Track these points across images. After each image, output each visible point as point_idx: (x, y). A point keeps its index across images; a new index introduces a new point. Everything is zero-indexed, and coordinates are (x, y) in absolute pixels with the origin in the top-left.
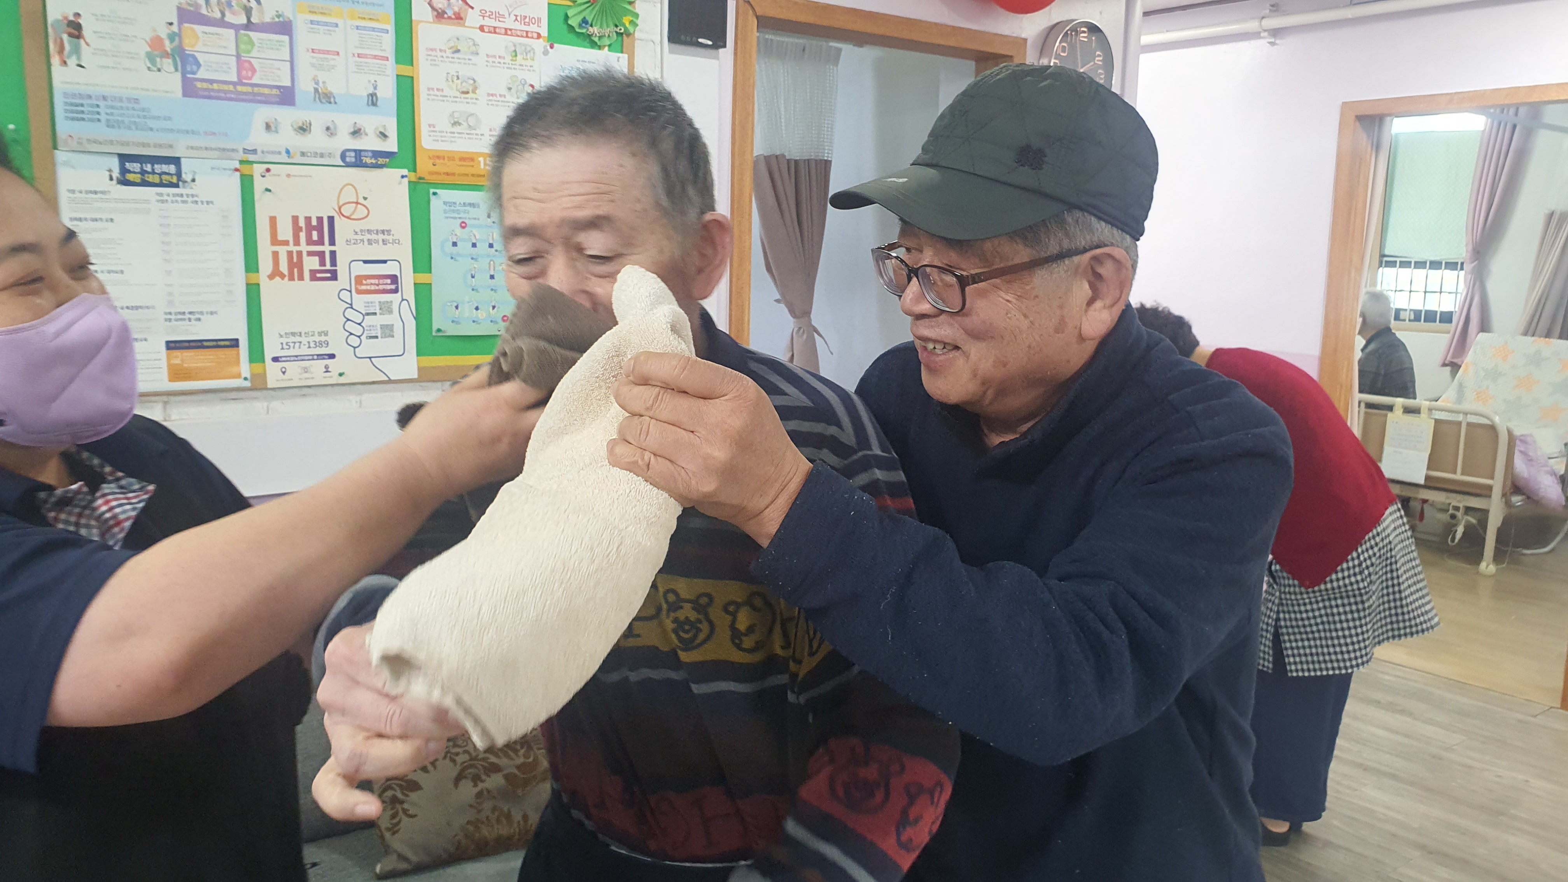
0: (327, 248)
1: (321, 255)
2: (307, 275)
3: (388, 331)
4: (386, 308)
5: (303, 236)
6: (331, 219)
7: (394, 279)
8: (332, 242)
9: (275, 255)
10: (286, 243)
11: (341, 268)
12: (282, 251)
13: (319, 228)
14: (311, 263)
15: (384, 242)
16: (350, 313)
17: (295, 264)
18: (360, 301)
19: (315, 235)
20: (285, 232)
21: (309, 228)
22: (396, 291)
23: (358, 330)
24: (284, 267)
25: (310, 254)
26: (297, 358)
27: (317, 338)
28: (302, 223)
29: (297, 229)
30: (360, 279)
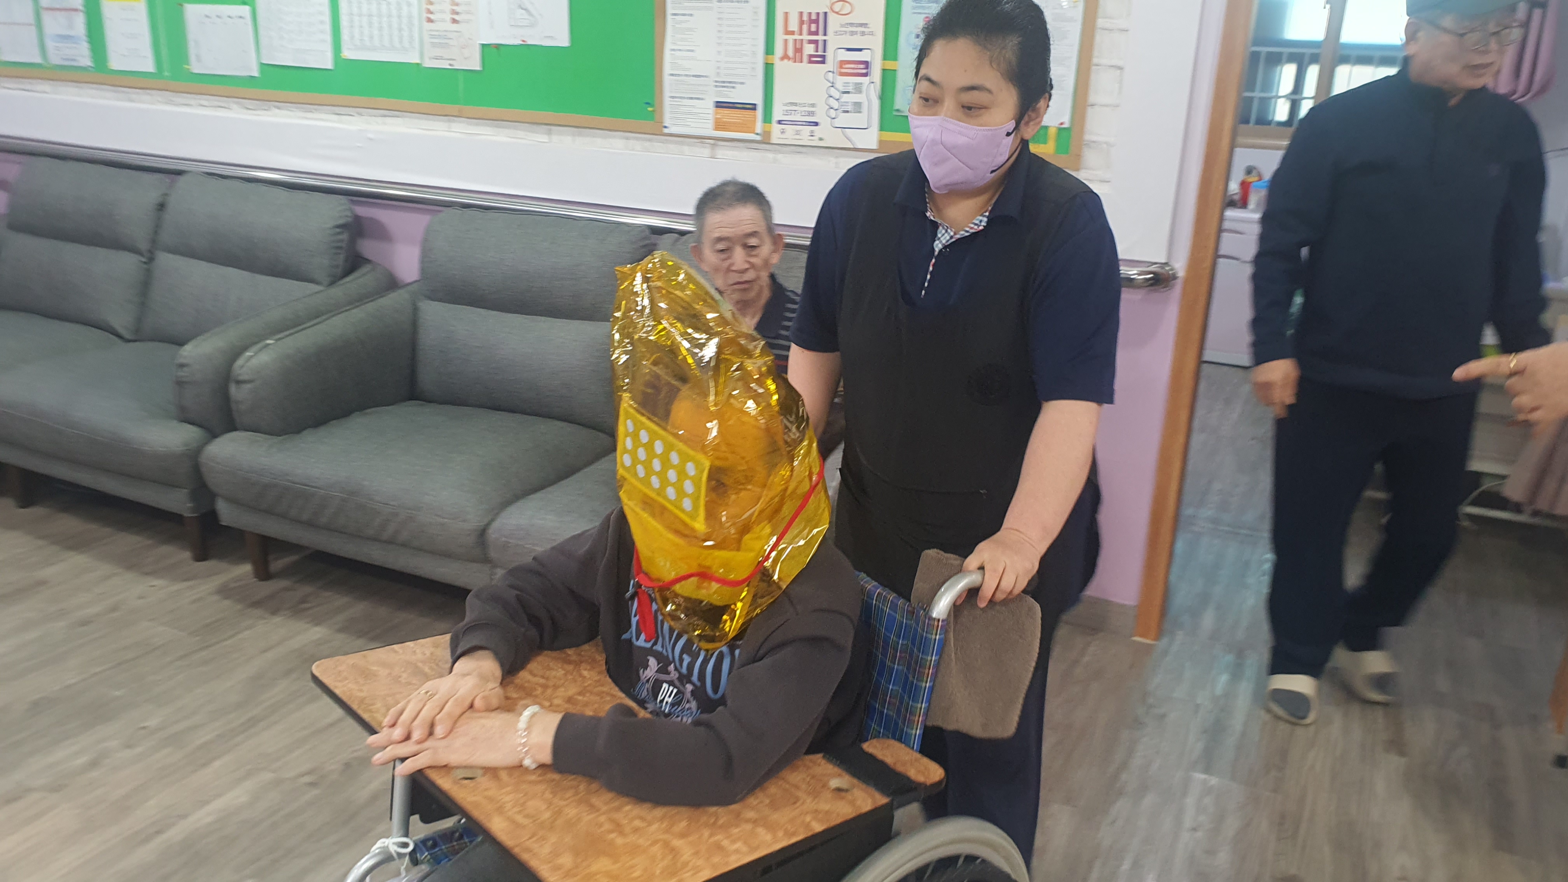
0: (820, 38)
1: (816, 42)
2: (805, 58)
3: (858, 107)
4: (858, 89)
5: (805, 27)
6: (826, 13)
7: (866, 64)
8: (825, 34)
9: (786, 41)
10: (792, 33)
11: (830, 55)
12: (791, 38)
13: (816, 21)
14: (809, 49)
15: (863, 34)
16: (833, 91)
17: (799, 50)
18: (841, 81)
19: (813, 27)
20: (794, 26)
21: (811, 21)
22: (865, 75)
23: (835, 105)
24: (790, 53)
25: (810, 42)
26: (794, 123)
27: (807, 109)
28: (805, 18)
29: (802, 22)
30: (842, 63)
